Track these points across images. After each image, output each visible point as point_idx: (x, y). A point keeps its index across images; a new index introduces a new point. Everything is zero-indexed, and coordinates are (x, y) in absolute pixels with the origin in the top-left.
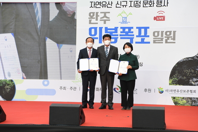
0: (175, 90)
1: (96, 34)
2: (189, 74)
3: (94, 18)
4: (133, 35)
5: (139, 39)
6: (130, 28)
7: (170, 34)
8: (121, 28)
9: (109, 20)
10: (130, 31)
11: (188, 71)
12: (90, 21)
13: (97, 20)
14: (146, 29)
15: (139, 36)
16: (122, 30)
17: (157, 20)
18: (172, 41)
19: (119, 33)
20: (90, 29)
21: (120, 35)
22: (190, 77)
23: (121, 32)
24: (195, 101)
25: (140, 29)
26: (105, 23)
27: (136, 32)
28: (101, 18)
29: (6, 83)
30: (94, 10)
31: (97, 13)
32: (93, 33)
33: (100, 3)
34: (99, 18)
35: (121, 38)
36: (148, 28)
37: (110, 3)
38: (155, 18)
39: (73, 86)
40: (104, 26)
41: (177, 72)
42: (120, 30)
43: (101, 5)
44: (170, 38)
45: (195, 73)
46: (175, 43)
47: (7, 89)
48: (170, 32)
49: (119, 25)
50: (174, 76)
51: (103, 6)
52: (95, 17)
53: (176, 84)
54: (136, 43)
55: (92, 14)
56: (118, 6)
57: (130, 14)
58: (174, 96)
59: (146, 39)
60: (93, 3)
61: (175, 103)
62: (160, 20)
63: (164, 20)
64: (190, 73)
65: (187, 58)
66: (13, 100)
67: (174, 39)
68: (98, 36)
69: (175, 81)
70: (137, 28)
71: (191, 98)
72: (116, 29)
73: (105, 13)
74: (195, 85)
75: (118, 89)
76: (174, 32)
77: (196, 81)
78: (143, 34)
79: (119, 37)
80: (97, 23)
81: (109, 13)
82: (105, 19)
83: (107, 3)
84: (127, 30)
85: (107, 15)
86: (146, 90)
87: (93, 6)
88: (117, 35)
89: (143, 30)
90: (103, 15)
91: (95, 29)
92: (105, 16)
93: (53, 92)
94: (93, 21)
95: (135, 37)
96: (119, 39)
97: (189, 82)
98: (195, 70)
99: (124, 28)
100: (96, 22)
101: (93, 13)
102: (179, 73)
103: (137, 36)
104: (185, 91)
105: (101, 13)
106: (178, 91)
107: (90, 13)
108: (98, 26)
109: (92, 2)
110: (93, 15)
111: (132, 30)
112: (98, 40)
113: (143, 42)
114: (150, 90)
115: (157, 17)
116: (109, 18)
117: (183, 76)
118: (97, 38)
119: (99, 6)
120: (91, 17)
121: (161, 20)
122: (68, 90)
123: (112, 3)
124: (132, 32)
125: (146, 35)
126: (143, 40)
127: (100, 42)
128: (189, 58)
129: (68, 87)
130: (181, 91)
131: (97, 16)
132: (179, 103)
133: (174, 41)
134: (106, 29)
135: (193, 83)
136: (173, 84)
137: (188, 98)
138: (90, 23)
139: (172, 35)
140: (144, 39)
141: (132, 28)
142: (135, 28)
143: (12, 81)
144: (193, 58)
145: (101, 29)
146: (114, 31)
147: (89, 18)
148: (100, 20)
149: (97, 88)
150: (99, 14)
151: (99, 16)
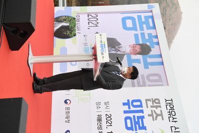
1: (134, 106)
3: (153, 104)
9: (153, 120)
12: (149, 100)
13: (152, 107)
20: (139, 101)
26: (149, 115)
28: (154, 111)
29: (72, 31)
30: (163, 104)
31: (160, 107)
32: (135, 104)
33: (172, 108)
34: (154, 109)
37: (175, 120)
40: (145, 114)
43: (171, 111)
47: (67, 32)
49: (149, 132)
51: (169, 112)
52: (155, 104)
55: (157, 101)
56: (173, 129)
60: (171, 102)
66: (55, 38)
68: (132, 109)
72: (144, 128)
73: (161, 115)
79: (134, 132)
80: (147, 107)
81: (163, 119)
82: (155, 115)
83: (174, 117)
85: (159, 118)
87: (167, 102)
88: (136, 130)
90: (159, 112)
91: (141, 106)
92: (157, 115)
94: (150, 103)
96: (131, 132)
100: (149, 106)
101: (159, 103)
105: (161, 111)
108: (144, 108)
109: (172, 100)
110: (156, 103)
112: (128, 110)
116: (156, 119)
118: (129, 108)
119: (169, 108)
120: (154, 101)
123: (175, 122)
127: (125, 112)
131: (157, 107)
134: (143, 117)
138: (147, 100)
143: (75, 35)
145: (142, 111)
146: (141, 126)
147: (152, 99)
148: (152, 111)
149: (69, 112)
150: (159, 109)
151: (157, 108)
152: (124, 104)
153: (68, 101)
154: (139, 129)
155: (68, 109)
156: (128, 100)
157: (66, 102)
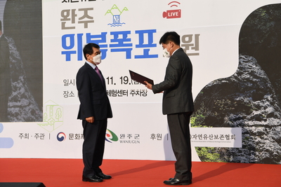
0: (201, 136)
1: (72, 45)
2: (224, 107)
3: (69, 19)
4: (131, 45)
5: (140, 51)
6: (125, 33)
7: (190, 40)
8: (112, 33)
9: (93, 22)
10: (125, 39)
11: (220, 103)
12: (63, 24)
13: (73, 22)
14: (151, 32)
15: (141, 45)
16: (112, 37)
17: (168, 18)
18: (194, 51)
19: (108, 42)
20: (64, 38)
21: (111, 46)
22: (225, 112)
23: (112, 41)
24: (234, 154)
25: (141, 33)
26: (86, 26)
27: (135, 39)
28: (80, 19)
30: (69, 6)
31: (74, 11)
32: (68, 44)
34: (77, 19)
35: (112, 51)
36: (155, 31)
38: (165, 15)
39: (39, 133)
40: (85, 31)
41: (203, 104)
42: (109, 37)
44: (190, 47)
45: (233, 106)
46: (198, 54)
48: (190, 36)
49: (109, 29)
50: (199, 111)
52: (70, 17)
53: (203, 125)
54: (136, 57)
55: (65, 14)
57: (126, 9)
58: (200, 146)
59: (152, 51)
61: (202, 157)
62: (173, 17)
63: (179, 16)
64: (225, 105)
65: (218, 80)
67: (197, 48)
68: (75, 48)
69: (201, 119)
70: (137, 32)
71: (227, 149)
72: (103, 35)
73: (86, 10)
74: (233, 126)
75: (109, 136)
76: (197, 36)
77: (235, 120)
78: (146, 42)
79: (109, 49)
80: (74, 28)
81: (92, 9)
82: (86, 19)
84: (121, 37)
85: (90, 13)
86: (153, 136)
88: (106, 46)
89: (146, 36)
90: (82, 13)
91: (72, 36)
92: (86, 15)
93: (8, 143)
94: (68, 24)
95: (134, 47)
96: (109, 53)
97: (223, 120)
98: (233, 101)
99: (115, 34)
100: (73, 25)
101: (68, 11)
102: (206, 106)
103: (137, 46)
104: (216, 137)
105: (80, 10)
106: (205, 137)
107: (63, 12)
108: (75, 32)
110: (68, 15)
111: (129, 36)
112: (76, 55)
113: (146, 55)
114: (159, 136)
115: (168, 11)
116: (92, 18)
117: (213, 112)
118: (74, 52)
120: (65, 18)
121: (175, 17)
122: (32, 138)
124: (129, 40)
125: (151, 44)
126: (146, 52)
127: (80, 59)
128: (223, 79)
129: (32, 134)
130: (211, 136)
131: (74, 15)
132: (208, 157)
133: (197, 52)
134: (89, 36)
135: (230, 123)
136: (198, 125)
137: (222, 148)
138: (63, 27)
139: (193, 42)
140: (149, 50)
141: (129, 32)
142: (133, 32)
144: (228, 79)
145: (80, 36)
146: (100, 39)
147: (62, 20)
148: (79, 22)
149: (76, 135)
150: (76, 12)
151: (76, 15)
152: (68, 59)
153: (60, 136)
154: (105, 42)
155: (71, 136)
156: (63, 53)
157: (61, 139)
